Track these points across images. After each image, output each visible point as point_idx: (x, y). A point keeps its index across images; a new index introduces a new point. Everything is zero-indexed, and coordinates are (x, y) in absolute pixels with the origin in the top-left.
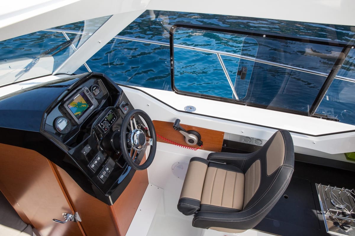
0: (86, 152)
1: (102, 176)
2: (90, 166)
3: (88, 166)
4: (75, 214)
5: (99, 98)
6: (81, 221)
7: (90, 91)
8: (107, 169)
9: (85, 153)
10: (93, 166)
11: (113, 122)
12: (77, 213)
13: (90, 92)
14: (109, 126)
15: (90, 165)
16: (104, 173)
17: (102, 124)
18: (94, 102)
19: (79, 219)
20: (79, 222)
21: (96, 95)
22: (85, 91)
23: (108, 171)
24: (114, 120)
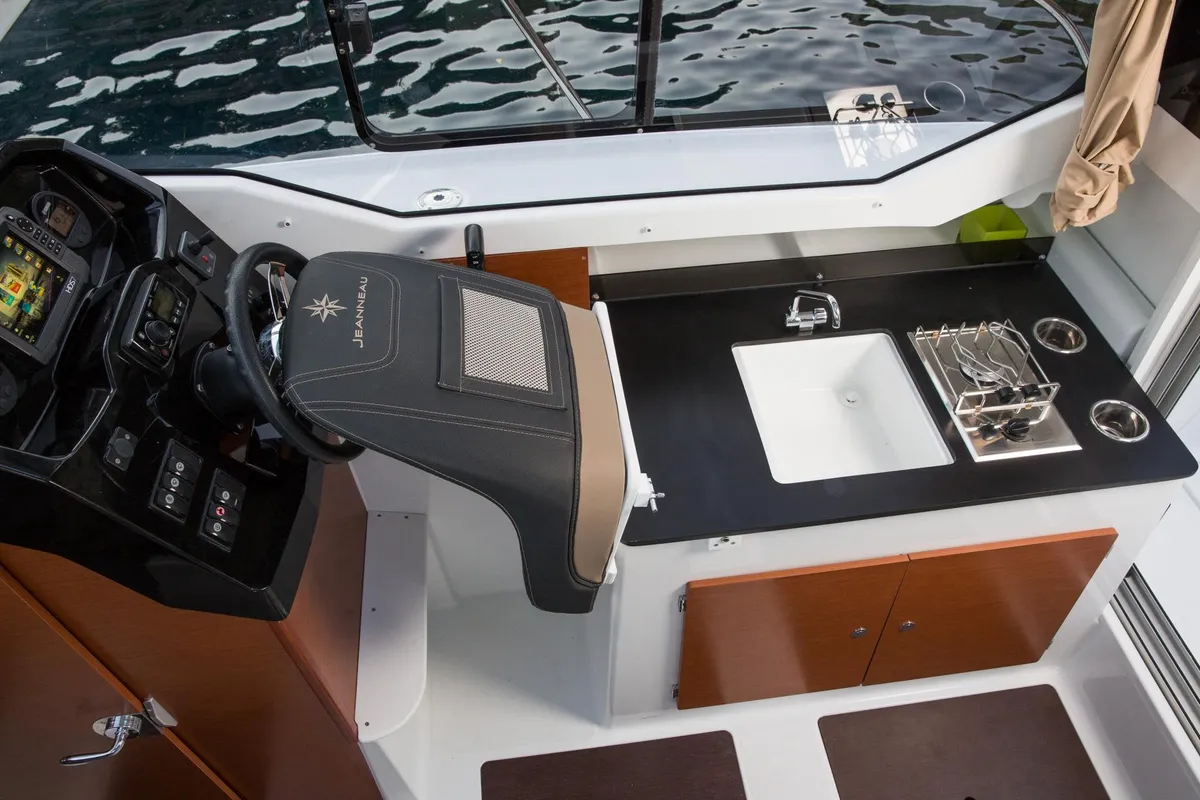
0: (122, 459)
1: (217, 528)
2: (158, 505)
3: (152, 505)
4: (146, 707)
5: (83, 245)
6: (173, 723)
7: (35, 221)
8: (226, 496)
9: (118, 461)
10: (170, 500)
11: (180, 318)
12: (151, 700)
13: (36, 227)
14: (173, 337)
15: (155, 501)
16: (220, 511)
17: (142, 336)
18: (70, 261)
19: (163, 717)
20: (171, 728)
21: (64, 234)
22: (15, 224)
23: (232, 499)
24: (181, 309)
